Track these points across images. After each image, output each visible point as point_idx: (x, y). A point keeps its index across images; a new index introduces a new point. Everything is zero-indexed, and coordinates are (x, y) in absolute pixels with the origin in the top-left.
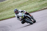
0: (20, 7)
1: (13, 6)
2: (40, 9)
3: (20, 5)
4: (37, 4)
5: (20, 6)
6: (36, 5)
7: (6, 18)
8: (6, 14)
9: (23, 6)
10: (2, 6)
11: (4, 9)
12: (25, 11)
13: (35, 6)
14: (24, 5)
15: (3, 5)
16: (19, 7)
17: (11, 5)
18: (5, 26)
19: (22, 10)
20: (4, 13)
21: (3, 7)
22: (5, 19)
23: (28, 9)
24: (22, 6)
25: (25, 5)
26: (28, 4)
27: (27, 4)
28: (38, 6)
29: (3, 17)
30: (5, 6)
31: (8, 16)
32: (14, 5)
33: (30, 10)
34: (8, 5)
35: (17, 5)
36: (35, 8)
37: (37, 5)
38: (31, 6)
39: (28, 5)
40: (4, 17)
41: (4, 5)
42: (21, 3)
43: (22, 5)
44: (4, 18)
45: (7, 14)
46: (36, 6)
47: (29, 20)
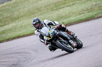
0: (57, 9)
1: (41, 7)
2: (100, 15)
3: (57, 5)
4: (95, 3)
5: (56, 7)
6: (90, 5)
7: (26, 33)
8: (25, 26)
9: (63, 7)
10: (18, 8)
11: (22, 15)
12: (56, 22)
13: (89, 8)
14: (65, 5)
15: (19, 5)
16: (54, 10)
17: (38, 5)
18: (24, 50)
19: (50, 21)
20: (22, 22)
21: (20, 10)
22: (24, 36)
23: (74, 15)
24: (60, 8)
25: (67, 6)
26: (74, 3)
27: (72, 3)
28: (96, 9)
29: (20, 30)
30: (25, 7)
31: (30, 29)
32: (43, 6)
33: (79, 16)
34: (31, 6)
35: (50, 5)
36: (89, 12)
37: (93, 5)
38: (81, 8)
39: (74, 6)
40: (22, 32)
41: (21, 5)
42: (59, 2)
43: (60, 5)
44: (23, 34)
45: (28, 24)
46: (91, 8)
47: (65, 43)
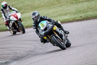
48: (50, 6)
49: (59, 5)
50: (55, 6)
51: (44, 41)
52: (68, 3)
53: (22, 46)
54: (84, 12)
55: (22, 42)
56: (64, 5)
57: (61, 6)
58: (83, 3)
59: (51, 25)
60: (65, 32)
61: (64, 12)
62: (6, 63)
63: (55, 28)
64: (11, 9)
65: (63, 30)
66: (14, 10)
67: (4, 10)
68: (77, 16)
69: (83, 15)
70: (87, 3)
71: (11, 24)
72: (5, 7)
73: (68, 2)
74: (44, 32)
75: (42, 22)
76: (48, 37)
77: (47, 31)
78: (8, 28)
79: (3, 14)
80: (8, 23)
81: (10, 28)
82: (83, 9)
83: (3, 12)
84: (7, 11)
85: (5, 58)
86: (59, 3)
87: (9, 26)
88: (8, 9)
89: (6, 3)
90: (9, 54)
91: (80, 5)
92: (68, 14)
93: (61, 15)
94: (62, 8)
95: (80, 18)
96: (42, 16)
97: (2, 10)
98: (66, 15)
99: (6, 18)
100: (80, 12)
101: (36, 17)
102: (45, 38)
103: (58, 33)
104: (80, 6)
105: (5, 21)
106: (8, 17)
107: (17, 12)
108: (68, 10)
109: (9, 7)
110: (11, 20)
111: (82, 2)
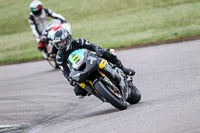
48: (112, 11)
49: (131, 9)
50: (123, 12)
51: (81, 92)
52: (148, 7)
53: (53, 94)
54: (181, 25)
55: (55, 86)
56: (140, 10)
57: (134, 12)
58: (181, 6)
59: (93, 59)
60: (127, 73)
61: (141, 25)
62: (20, 128)
63: (104, 64)
64: (50, 15)
65: (121, 68)
66: (56, 18)
67: (36, 18)
68: (168, 33)
69: (180, 31)
70: (189, 5)
71: (50, 47)
72: (38, 12)
73: (148, 4)
74: (79, 74)
75: (76, 52)
76: (87, 84)
77: (86, 70)
78: (45, 55)
79: (33, 27)
80: (43, 46)
81: (48, 55)
82: (180, 18)
83: (35, 23)
84: (42, 20)
85: (18, 119)
86: (131, 5)
87: (46, 51)
88: (43, 15)
89: (40, 3)
90: (27, 111)
91: (173, 10)
92: (150, 28)
93: (133, 30)
94: (135, 17)
95: (174, 37)
96: (77, 39)
97: (32, 18)
98: (144, 29)
99: (40, 34)
100: (174, 23)
101: (62, 41)
102: (83, 85)
103: (109, 75)
104: (174, 12)
105: (38, 40)
106: (44, 33)
107: (62, 22)
108: (148, 20)
109: (47, 11)
110: (50, 39)
111: (178, 4)
